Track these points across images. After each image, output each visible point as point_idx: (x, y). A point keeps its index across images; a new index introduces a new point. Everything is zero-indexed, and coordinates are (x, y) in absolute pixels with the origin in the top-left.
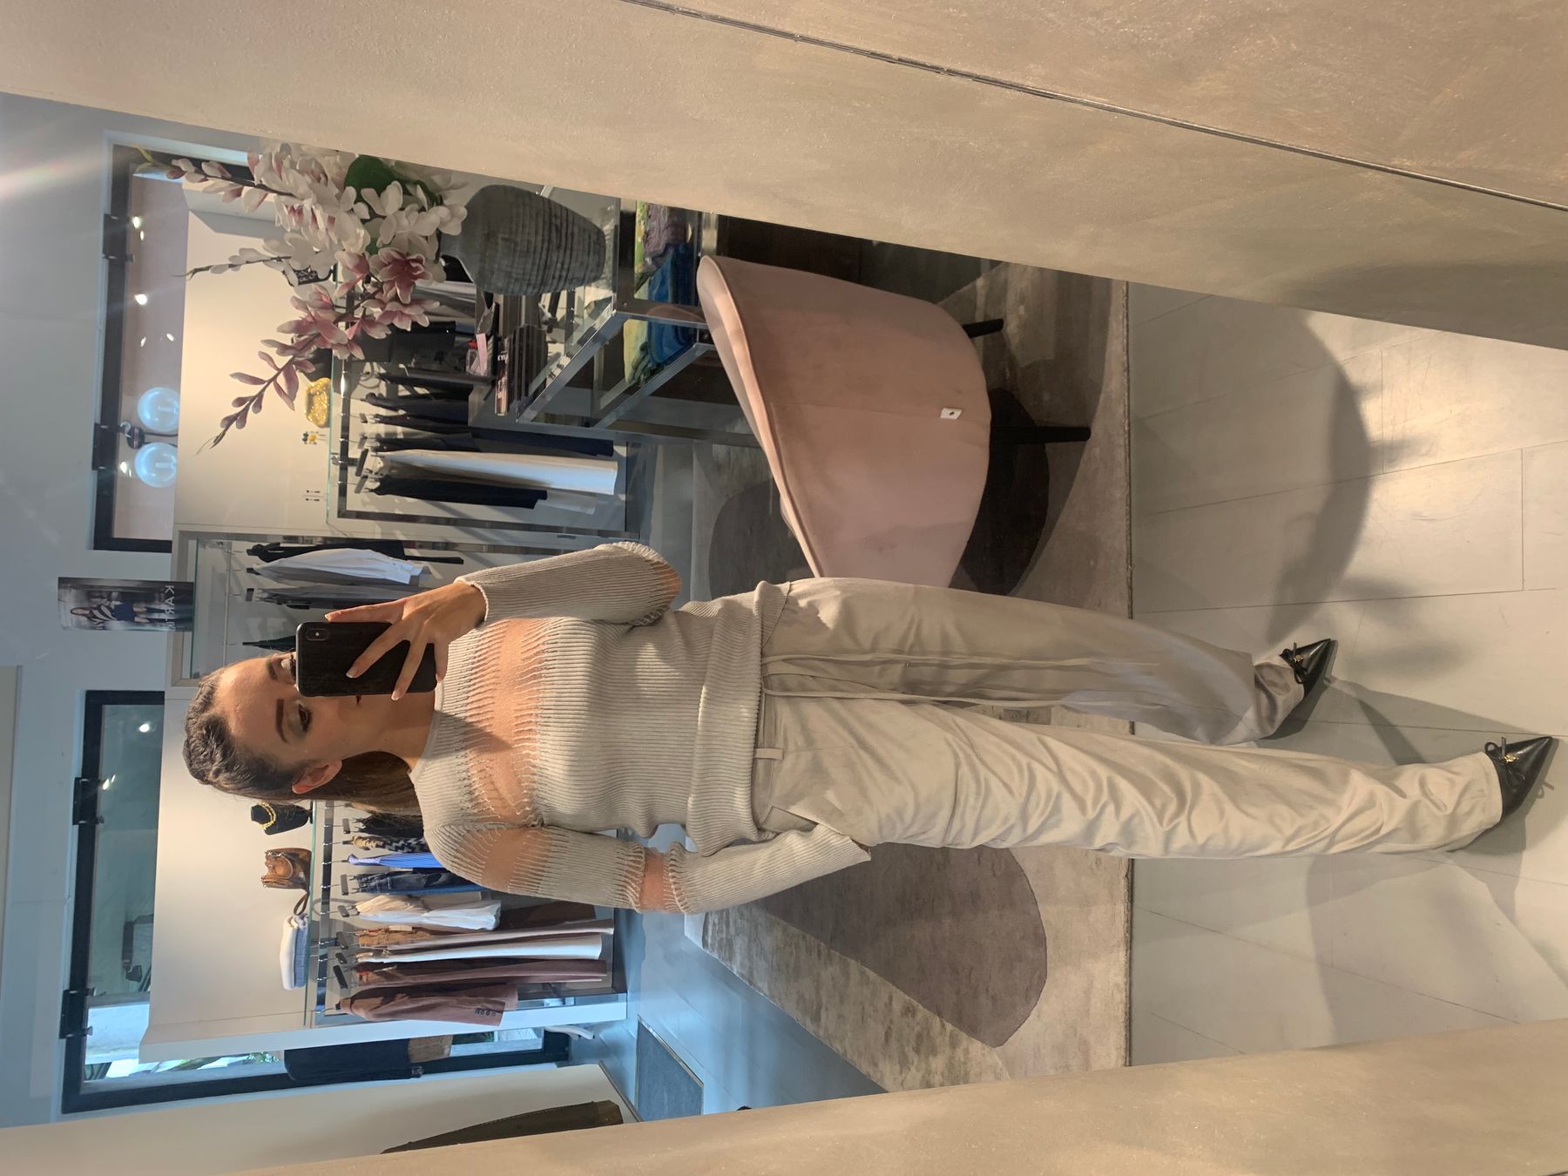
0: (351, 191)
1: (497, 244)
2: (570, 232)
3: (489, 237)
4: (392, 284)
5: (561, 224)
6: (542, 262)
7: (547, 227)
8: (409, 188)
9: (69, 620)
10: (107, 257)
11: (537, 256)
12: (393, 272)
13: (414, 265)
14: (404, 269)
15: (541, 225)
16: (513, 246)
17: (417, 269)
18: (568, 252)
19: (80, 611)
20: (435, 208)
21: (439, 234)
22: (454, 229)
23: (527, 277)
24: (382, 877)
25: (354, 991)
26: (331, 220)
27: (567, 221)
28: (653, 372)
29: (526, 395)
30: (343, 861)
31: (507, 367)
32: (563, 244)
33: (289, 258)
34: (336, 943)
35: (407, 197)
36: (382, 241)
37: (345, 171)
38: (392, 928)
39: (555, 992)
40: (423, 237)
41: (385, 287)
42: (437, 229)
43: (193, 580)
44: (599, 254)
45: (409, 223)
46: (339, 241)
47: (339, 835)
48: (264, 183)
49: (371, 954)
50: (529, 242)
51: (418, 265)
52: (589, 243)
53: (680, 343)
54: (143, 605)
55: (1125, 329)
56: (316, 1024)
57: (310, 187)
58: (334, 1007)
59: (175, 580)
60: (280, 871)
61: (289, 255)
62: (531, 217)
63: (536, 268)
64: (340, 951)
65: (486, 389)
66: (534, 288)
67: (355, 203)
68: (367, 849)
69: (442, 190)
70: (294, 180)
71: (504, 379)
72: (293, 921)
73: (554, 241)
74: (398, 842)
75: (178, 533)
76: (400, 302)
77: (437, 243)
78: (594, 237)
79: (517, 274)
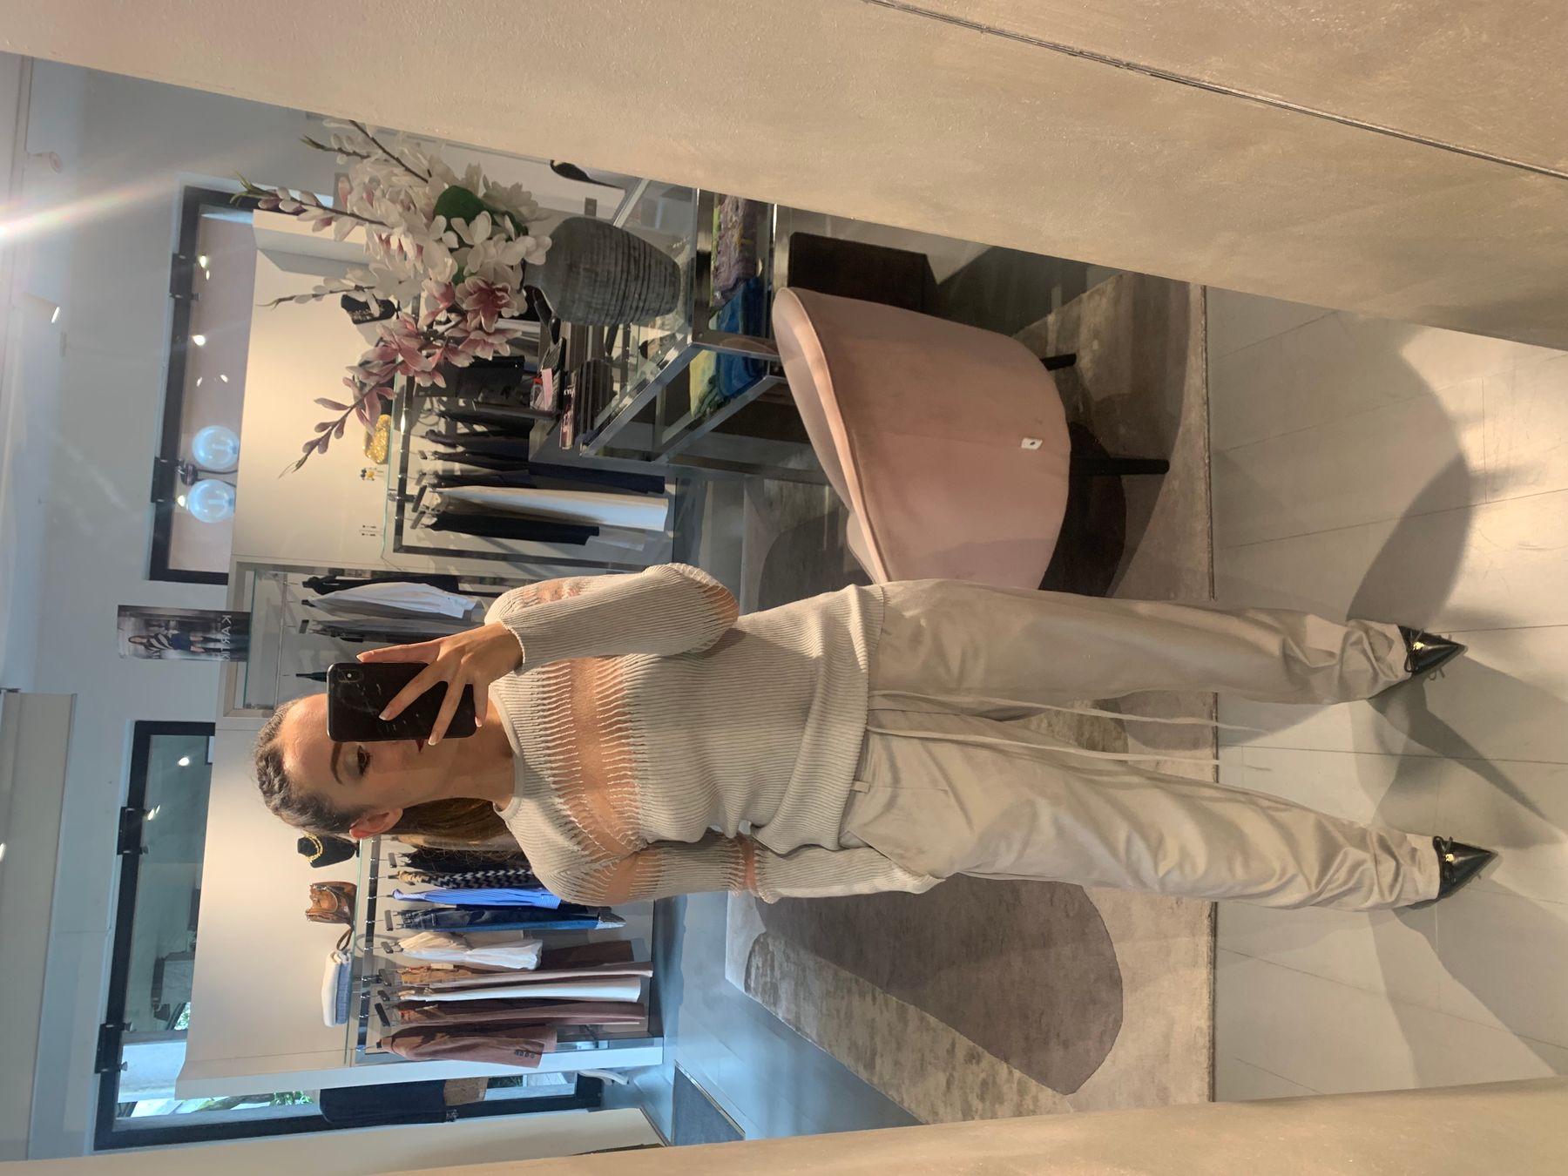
0: (441, 220)
1: (578, 273)
2: (647, 264)
3: (572, 267)
4: (476, 313)
5: (639, 255)
6: (621, 293)
7: (626, 258)
8: (498, 219)
9: (127, 648)
10: (173, 296)
11: (617, 286)
12: (478, 301)
13: (499, 294)
14: (489, 299)
15: (620, 256)
16: (593, 276)
17: (503, 297)
18: (646, 283)
19: (138, 640)
20: (522, 238)
21: (524, 264)
22: (538, 259)
23: (606, 307)
24: (426, 913)
25: (394, 1030)
26: (420, 249)
27: (645, 253)
28: (719, 406)
29: (592, 428)
30: (389, 896)
31: (573, 402)
32: (641, 275)
33: (372, 288)
34: (378, 980)
35: (495, 227)
36: (469, 270)
37: (434, 201)
38: (434, 966)
39: (592, 1035)
40: (507, 265)
41: (469, 317)
42: (523, 260)
43: (248, 610)
44: (674, 286)
45: (497, 253)
46: (425, 270)
47: (385, 869)
48: (357, 213)
49: (413, 992)
50: (609, 272)
51: (504, 294)
52: (665, 276)
53: (750, 376)
54: (200, 634)
55: (1204, 362)
56: (356, 1063)
57: (401, 215)
58: (375, 1044)
59: (231, 610)
60: (325, 905)
61: (371, 285)
62: (611, 248)
63: (614, 299)
64: (381, 989)
65: (549, 424)
66: (612, 318)
67: (445, 232)
68: (412, 884)
69: (528, 221)
70: (386, 210)
71: (570, 413)
72: (335, 956)
73: (633, 271)
74: (443, 877)
75: (235, 564)
76: (485, 332)
77: (521, 272)
78: (670, 269)
79: (596, 304)
